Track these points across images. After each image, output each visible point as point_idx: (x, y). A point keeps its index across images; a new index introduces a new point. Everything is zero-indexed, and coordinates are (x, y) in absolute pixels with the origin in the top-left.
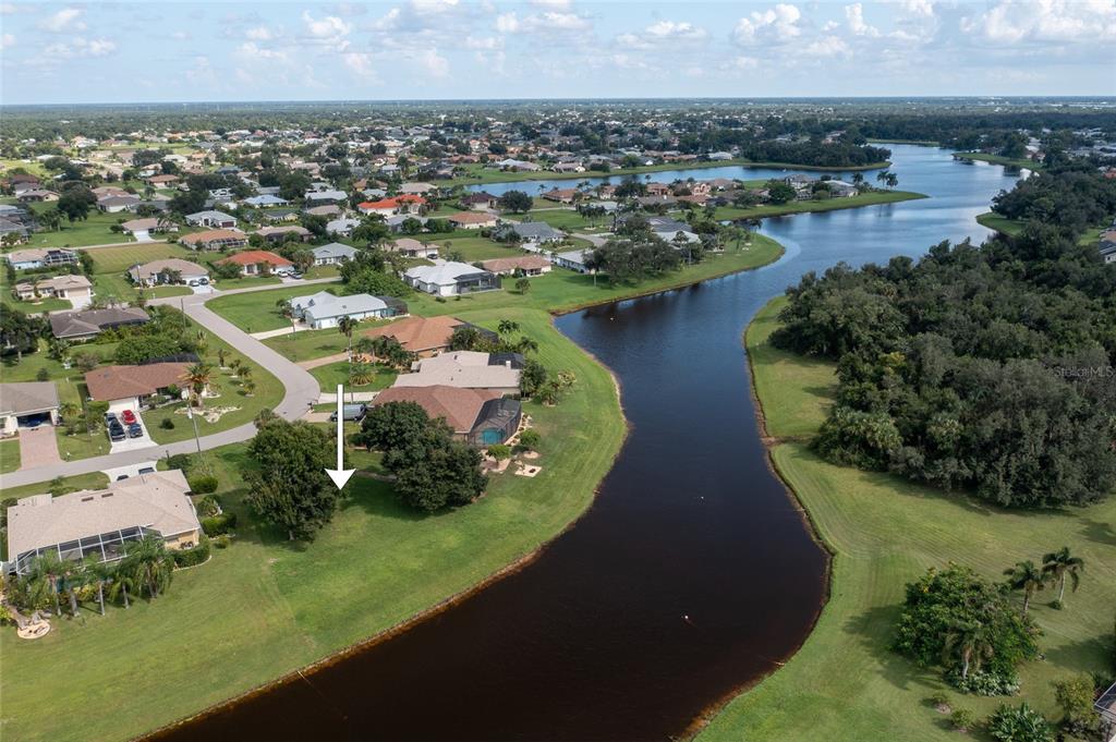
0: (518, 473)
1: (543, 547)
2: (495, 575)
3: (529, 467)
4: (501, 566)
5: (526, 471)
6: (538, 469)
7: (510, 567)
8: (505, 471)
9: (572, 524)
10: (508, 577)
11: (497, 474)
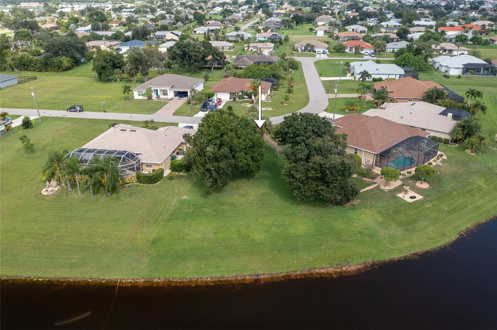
0: (400, 195)
1: (373, 265)
2: (313, 271)
3: (412, 194)
4: (324, 266)
5: (407, 197)
6: (419, 197)
7: (331, 270)
8: (390, 191)
9: (416, 254)
10: (321, 277)
11: (383, 191)
